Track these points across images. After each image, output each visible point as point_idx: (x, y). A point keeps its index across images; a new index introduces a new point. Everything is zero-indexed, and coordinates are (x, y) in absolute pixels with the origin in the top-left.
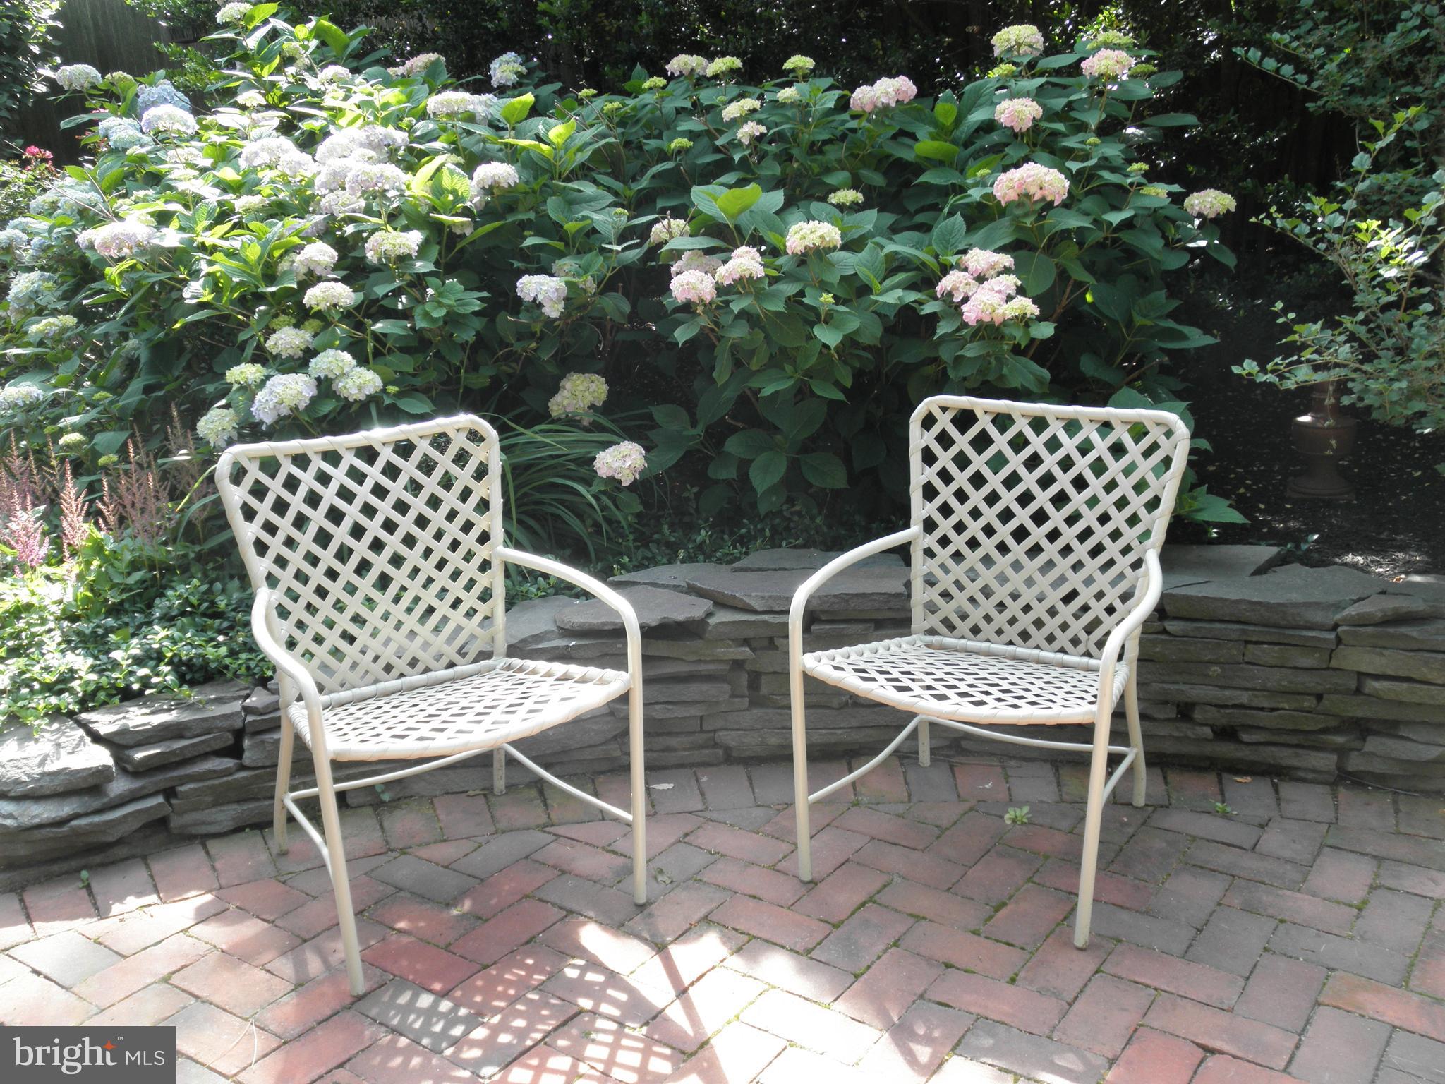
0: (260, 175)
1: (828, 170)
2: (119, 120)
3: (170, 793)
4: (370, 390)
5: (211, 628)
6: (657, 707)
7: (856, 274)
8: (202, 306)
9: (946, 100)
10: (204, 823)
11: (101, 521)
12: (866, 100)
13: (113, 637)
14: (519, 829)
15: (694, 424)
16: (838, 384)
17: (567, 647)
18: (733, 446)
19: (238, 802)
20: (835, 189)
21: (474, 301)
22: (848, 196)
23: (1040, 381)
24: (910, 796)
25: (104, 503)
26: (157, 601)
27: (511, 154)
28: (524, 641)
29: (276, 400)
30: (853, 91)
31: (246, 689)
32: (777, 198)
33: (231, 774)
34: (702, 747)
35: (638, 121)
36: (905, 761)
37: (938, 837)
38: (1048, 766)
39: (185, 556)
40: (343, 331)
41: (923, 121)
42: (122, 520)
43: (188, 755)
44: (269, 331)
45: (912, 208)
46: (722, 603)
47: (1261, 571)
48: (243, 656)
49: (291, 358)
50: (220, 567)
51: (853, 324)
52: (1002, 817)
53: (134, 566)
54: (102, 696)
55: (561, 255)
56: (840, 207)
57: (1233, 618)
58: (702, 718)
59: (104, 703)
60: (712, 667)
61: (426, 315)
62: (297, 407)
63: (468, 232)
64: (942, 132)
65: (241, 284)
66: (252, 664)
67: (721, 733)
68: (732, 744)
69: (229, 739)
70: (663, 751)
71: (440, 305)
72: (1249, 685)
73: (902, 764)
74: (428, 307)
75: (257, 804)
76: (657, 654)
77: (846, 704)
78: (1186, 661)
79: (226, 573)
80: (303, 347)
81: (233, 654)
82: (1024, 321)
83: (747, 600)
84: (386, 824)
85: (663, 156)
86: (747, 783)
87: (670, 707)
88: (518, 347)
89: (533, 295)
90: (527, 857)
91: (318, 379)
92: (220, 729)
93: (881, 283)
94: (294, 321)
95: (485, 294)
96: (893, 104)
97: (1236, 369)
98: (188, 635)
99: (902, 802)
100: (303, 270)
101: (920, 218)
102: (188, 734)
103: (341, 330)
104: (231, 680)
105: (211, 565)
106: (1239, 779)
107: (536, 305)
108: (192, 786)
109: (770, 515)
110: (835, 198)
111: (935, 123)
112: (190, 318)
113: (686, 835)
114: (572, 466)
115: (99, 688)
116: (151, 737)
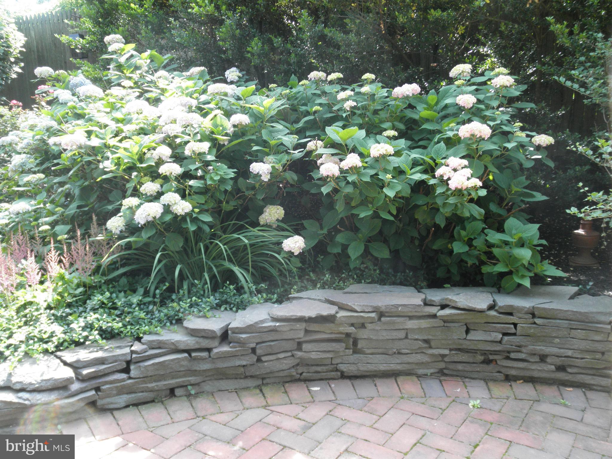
0: (132, 116)
1: (382, 122)
2: (62, 91)
3: (97, 389)
4: (187, 210)
5: (113, 314)
6: (313, 353)
7: (399, 166)
8: (111, 172)
9: (432, 94)
10: (112, 403)
11: (62, 265)
12: (400, 93)
13: (70, 318)
14: (254, 408)
15: (322, 228)
16: (389, 212)
17: (275, 326)
18: (340, 238)
19: (127, 394)
20: (385, 130)
21: (231, 173)
22: (392, 133)
23: (480, 214)
24: (425, 394)
25: (64, 257)
26: (88, 301)
27: (244, 111)
28: (256, 323)
29: (146, 214)
30: (393, 89)
31: (131, 342)
32: (363, 133)
33: (125, 381)
34: (332, 371)
35: (296, 99)
36: (420, 379)
37: (442, 414)
38: (482, 382)
39: (100, 282)
40: (175, 184)
41: (422, 102)
42: (72, 264)
43: (107, 372)
44: (141, 184)
45: (417, 139)
46: (342, 307)
47: (572, 298)
48: (129, 327)
49: (151, 196)
50: (114, 287)
51: (399, 188)
52: (468, 405)
53: (78, 286)
54: (66, 344)
55: (268, 154)
56: (388, 137)
57: (565, 318)
58: (332, 358)
59: (67, 347)
60: (338, 336)
61: (211, 179)
62: (155, 217)
63: (226, 143)
64: (430, 107)
65: (128, 163)
66: (133, 331)
67: (340, 365)
68: (345, 370)
69: (124, 365)
70: (314, 373)
71: (217, 174)
72: (572, 347)
73: (419, 380)
74: (212, 175)
75: (136, 395)
76: (314, 329)
77: (395, 353)
78: (544, 337)
79: (117, 289)
80: (157, 191)
81: (125, 326)
82: (475, 188)
83: (353, 306)
84: (194, 405)
85: (308, 113)
86: (352, 388)
87: (319, 353)
88: (247, 193)
89: (257, 171)
90: (260, 421)
91: (164, 205)
92: (120, 360)
93: (410, 170)
94: (151, 179)
95: (235, 170)
96: (411, 95)
97: (568, 211)
98: (104, 317)
99: (422, 397)
100: (157, 157)
101: (421, 143)
102: (106, 363)
103: (174, 184)
104: (124, 338)
105: (111, 286)
106: (568, 389)
107: (258, 175)
108: (108, 386)
109: (355, 268)
110: (386, 133)
111: (427, 103)
112: (104, 177)
113: (330, 411)
114: (271, 246)
115: (65, 341)
116: (90, 364)
